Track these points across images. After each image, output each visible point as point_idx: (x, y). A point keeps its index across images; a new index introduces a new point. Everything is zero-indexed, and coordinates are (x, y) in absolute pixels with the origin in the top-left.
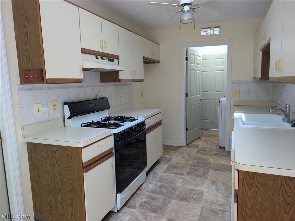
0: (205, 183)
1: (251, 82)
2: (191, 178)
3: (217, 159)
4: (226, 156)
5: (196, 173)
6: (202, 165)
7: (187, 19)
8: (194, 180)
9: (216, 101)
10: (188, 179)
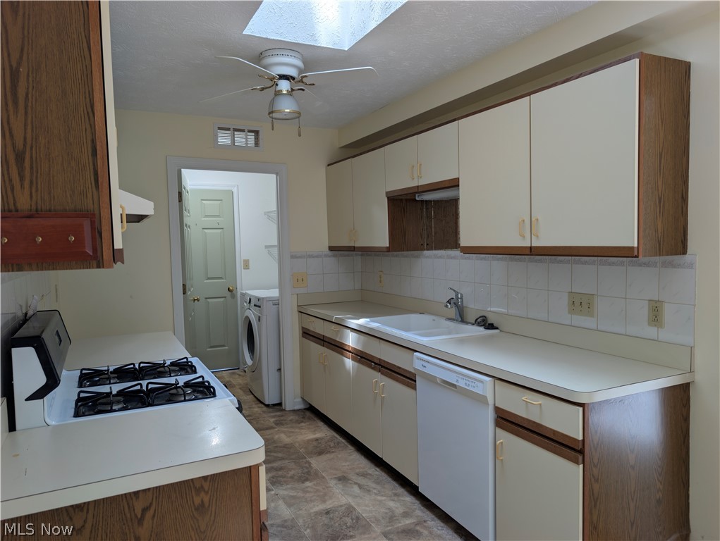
0: (330, 487)
1: (326, 256)
2: (292, 489)
3: (293, 432)
4: (302, 422)
5: (289, 475)
6: (280, 455)
7: (288, 111)
8: (305, 491)
9: (209, 300)
10: (291, 494)
